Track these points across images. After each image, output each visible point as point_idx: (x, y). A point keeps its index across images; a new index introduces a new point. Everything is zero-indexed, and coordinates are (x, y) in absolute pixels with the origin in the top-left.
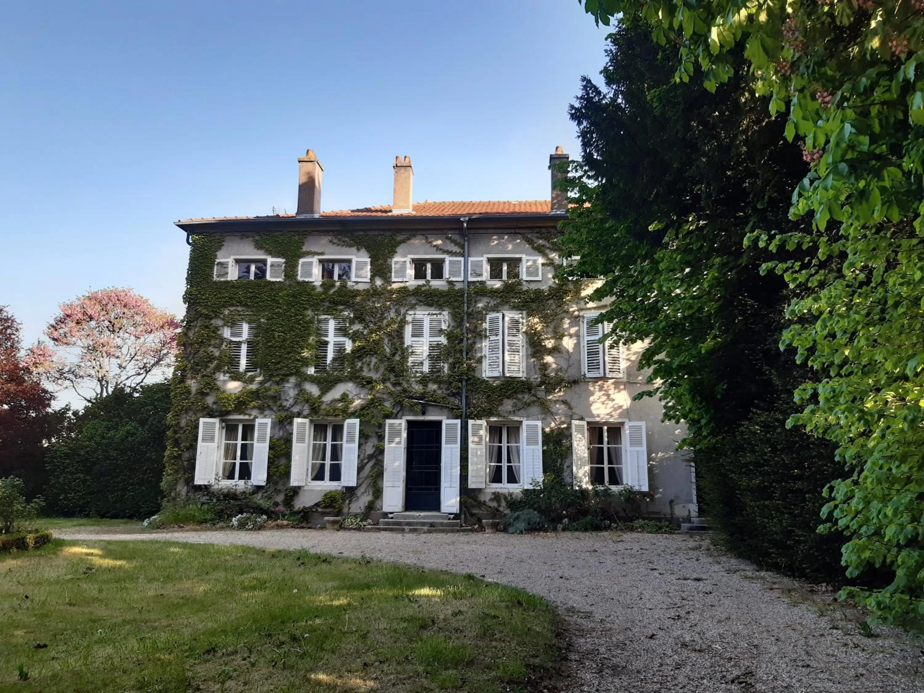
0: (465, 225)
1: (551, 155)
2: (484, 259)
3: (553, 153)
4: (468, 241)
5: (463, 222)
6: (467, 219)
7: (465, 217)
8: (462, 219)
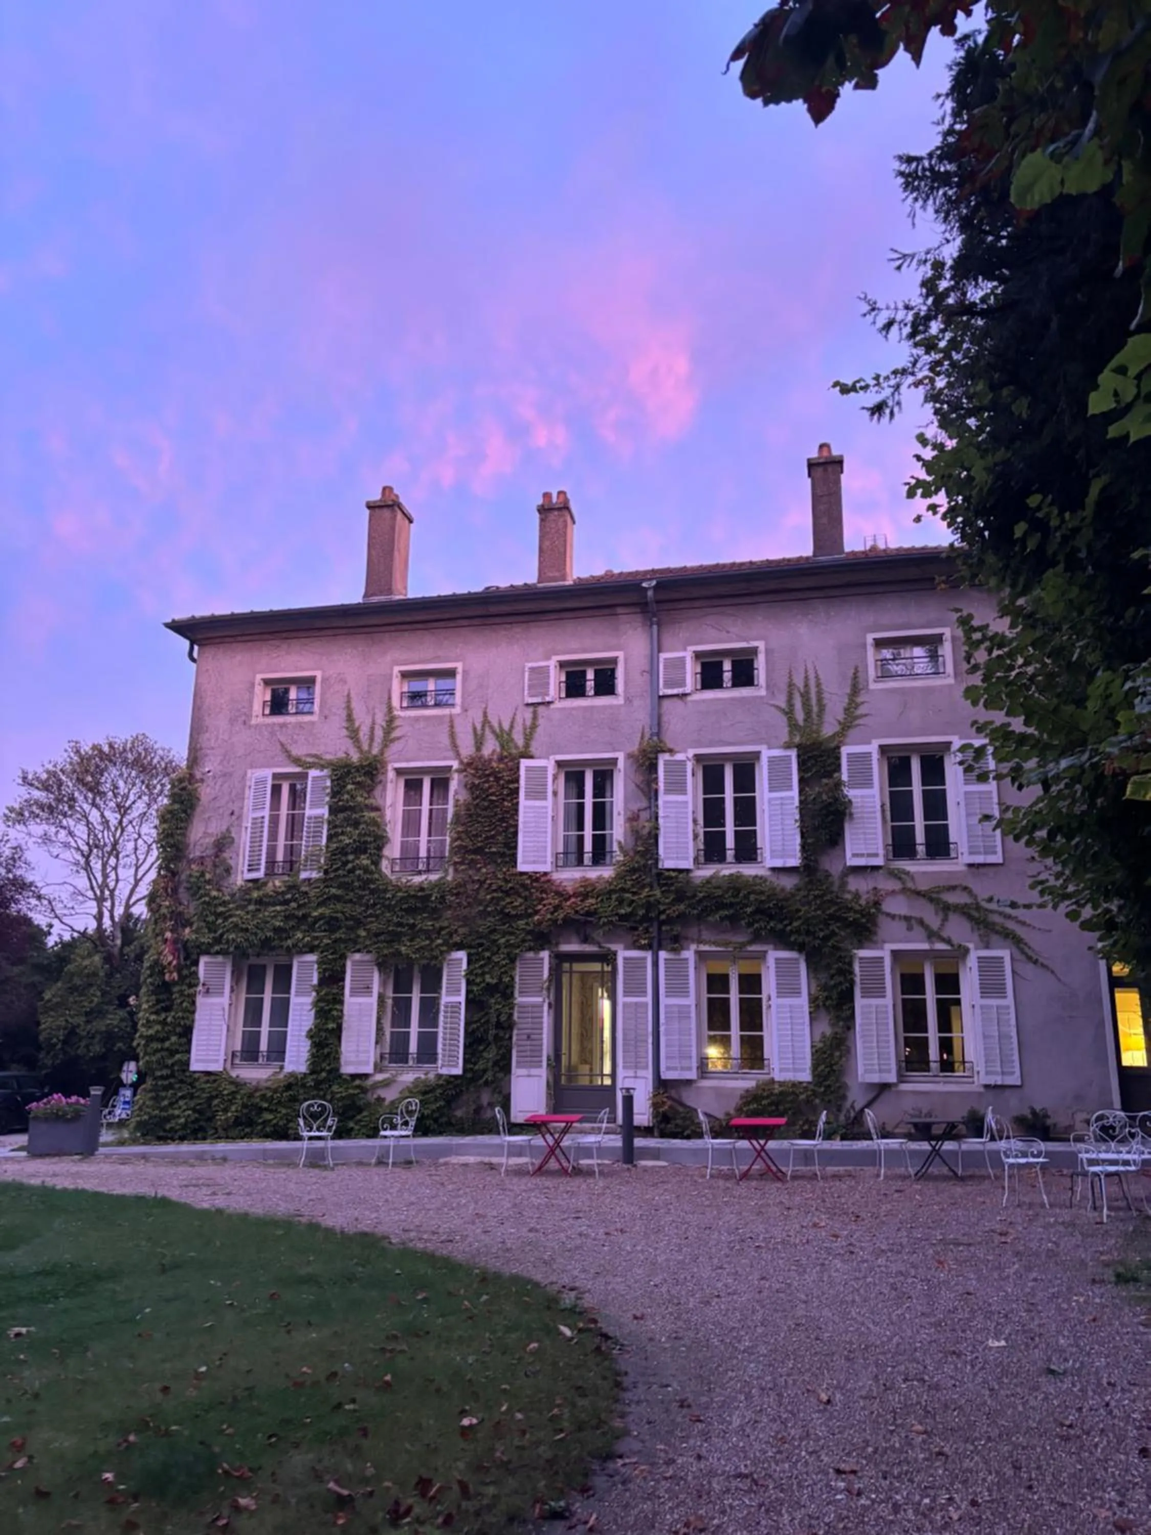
0: (650, 593)
1: (809, 460)
2: (688, 655)
3: (814, 454)
4: (659, 625)
5: (646, 589)
6: (654, 583)
7: (650, 579)
8: (644, 585)
